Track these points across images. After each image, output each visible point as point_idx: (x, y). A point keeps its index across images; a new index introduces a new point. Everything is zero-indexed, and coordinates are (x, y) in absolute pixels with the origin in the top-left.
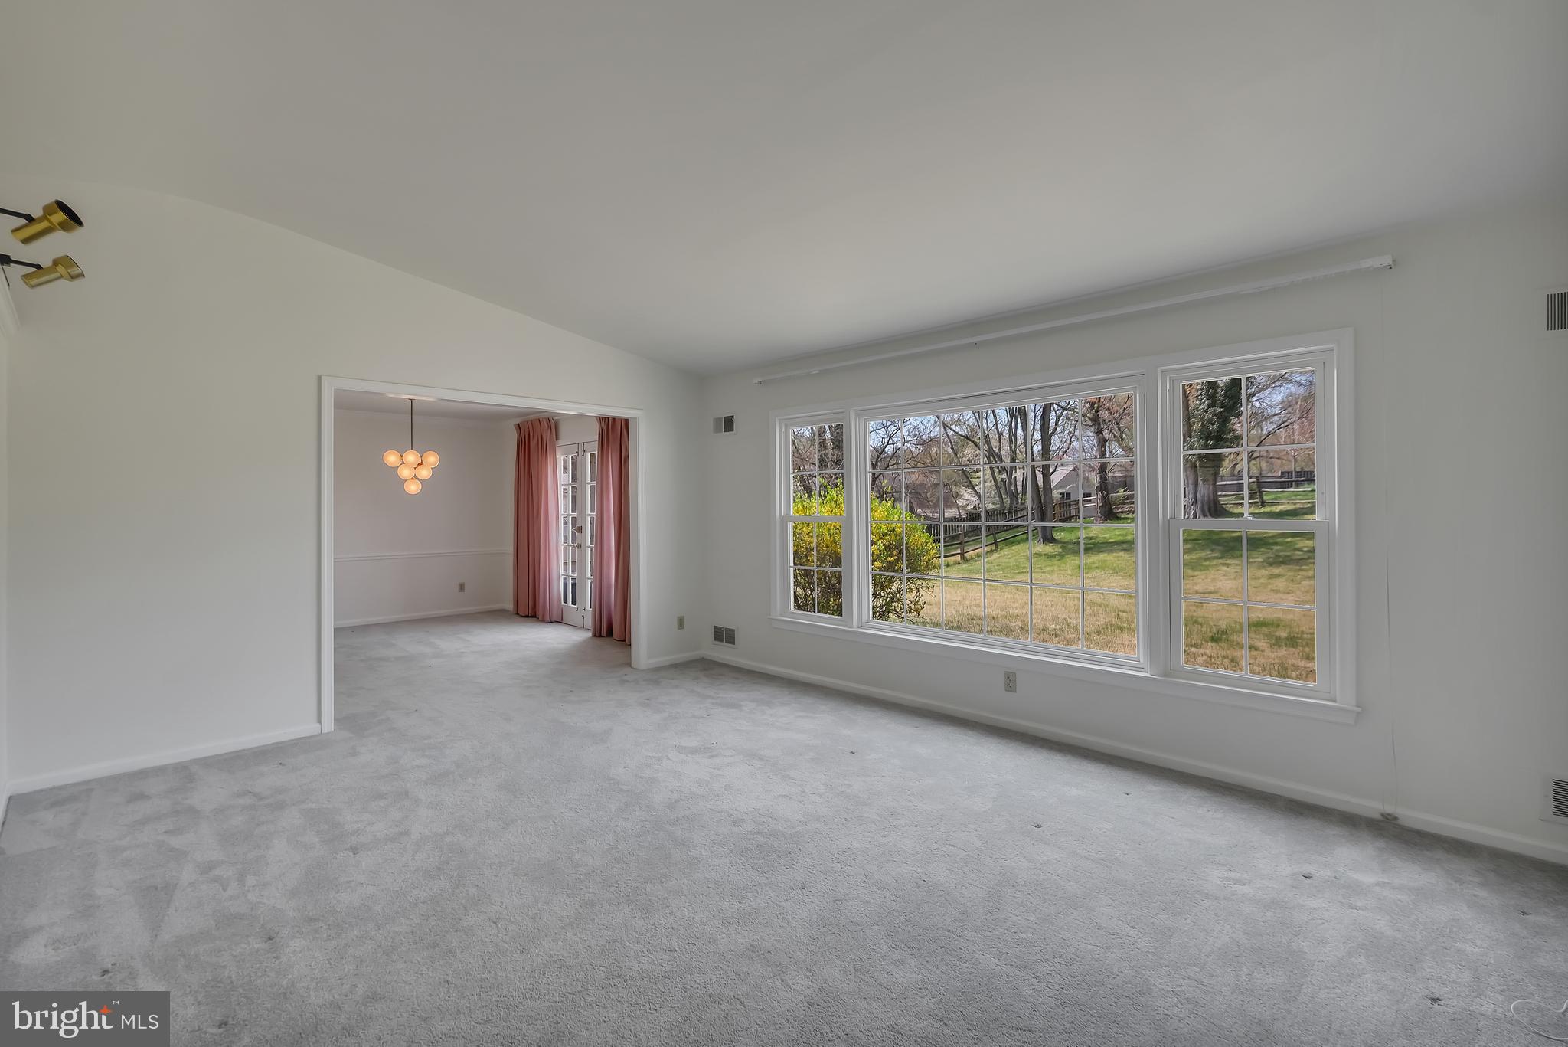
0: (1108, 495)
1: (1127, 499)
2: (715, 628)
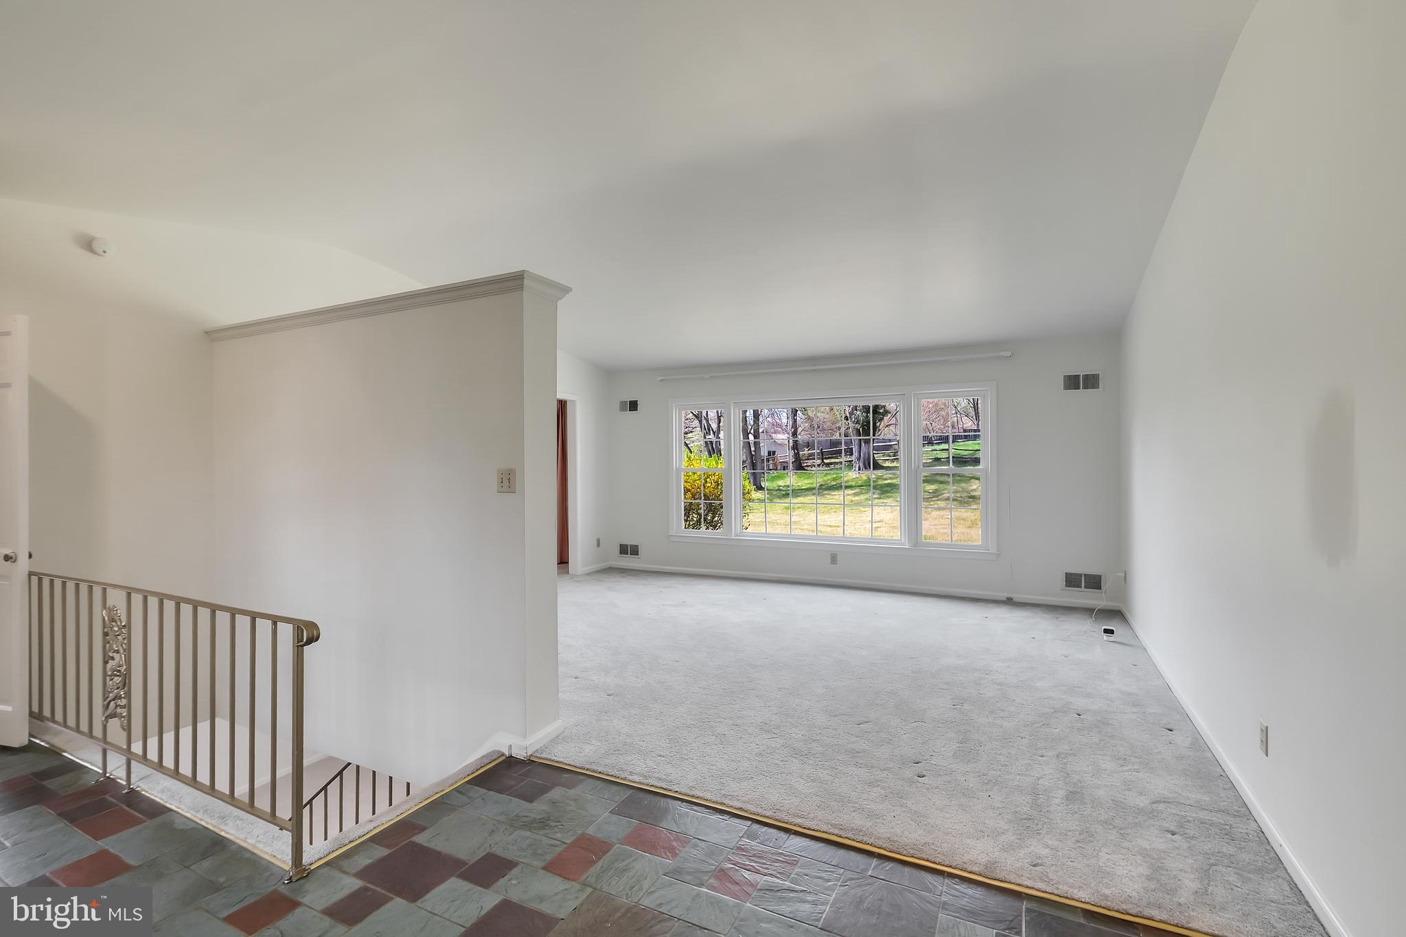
0: (798, 452)
1: (810, 456)
2: (621, 545)
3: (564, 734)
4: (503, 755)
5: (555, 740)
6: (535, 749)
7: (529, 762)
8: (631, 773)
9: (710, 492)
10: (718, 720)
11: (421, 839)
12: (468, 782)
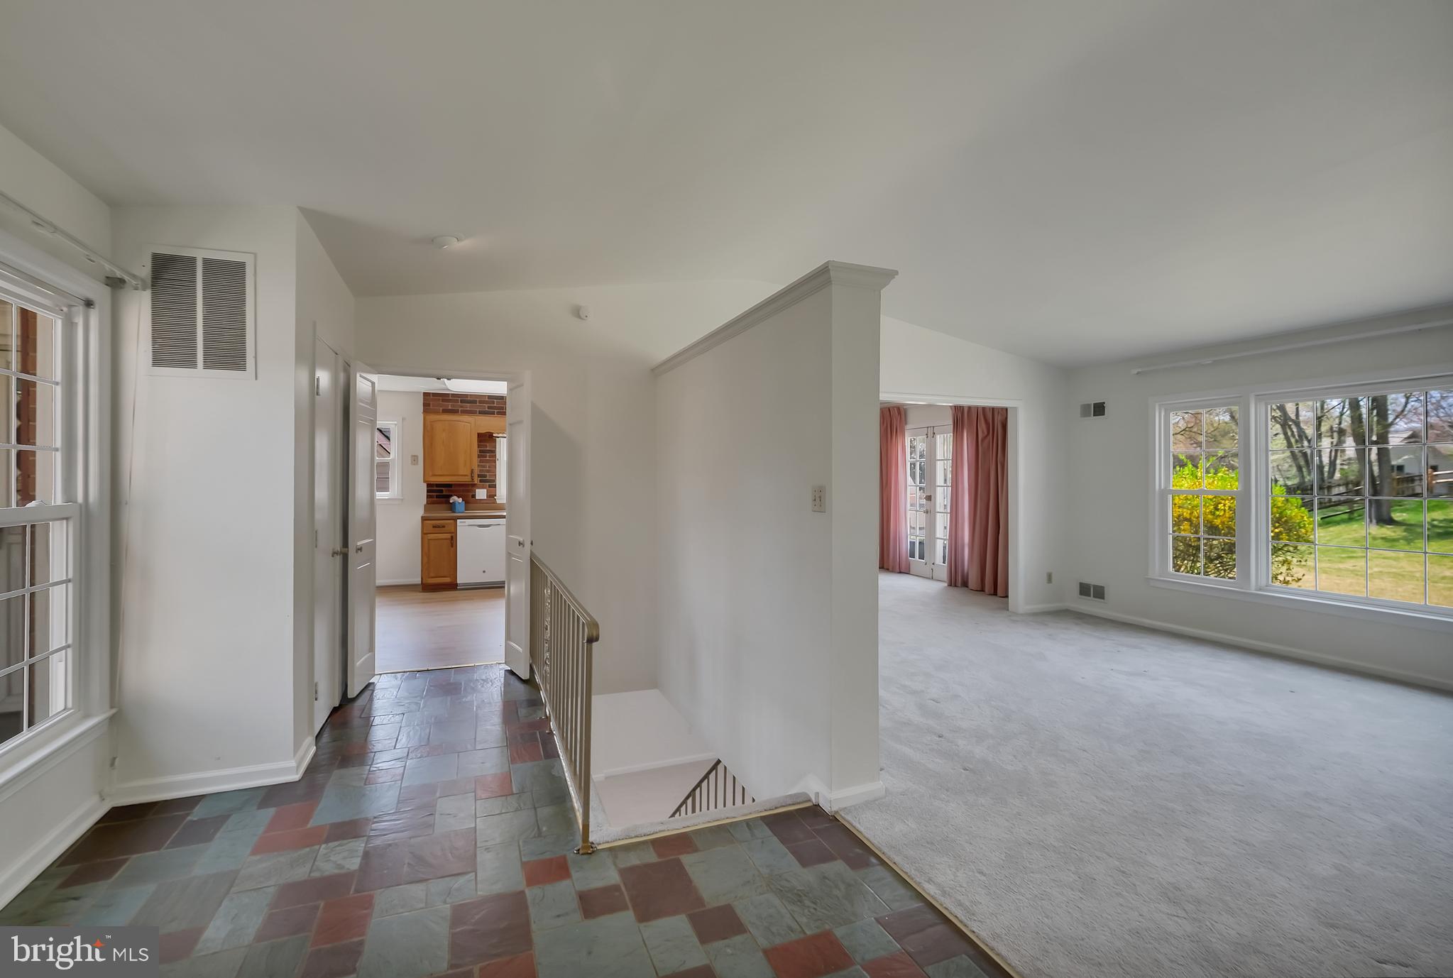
2: (1081, 584)
3: (884, 800)
4: (810, 800)
5: (872, 804)
6: (844, 806)
7: (833, 820)
8: (930, 881)
9: (1223, 523)
10: (1098, 854)
11: (687, 859)
12: (763, 818)
